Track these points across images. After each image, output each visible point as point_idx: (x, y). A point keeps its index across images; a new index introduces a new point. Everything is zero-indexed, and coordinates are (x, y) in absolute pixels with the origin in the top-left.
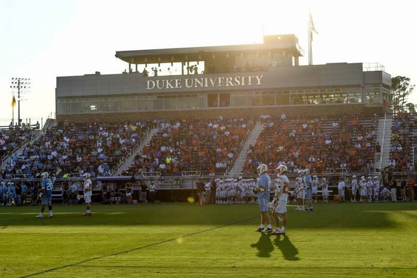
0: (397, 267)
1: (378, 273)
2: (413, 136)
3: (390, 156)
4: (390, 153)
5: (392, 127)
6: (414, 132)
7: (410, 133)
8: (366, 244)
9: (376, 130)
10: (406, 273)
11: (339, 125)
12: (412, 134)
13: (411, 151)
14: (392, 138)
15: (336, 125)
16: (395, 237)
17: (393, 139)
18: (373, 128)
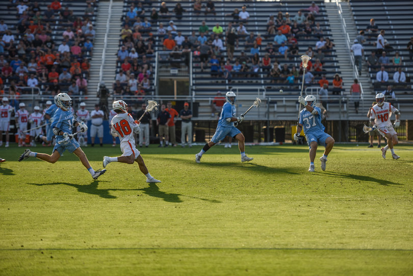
0: (62, 247)
1: (27, 257)
2: (157, 33)
3: (117, 67)
4: (118, 62)
5: (123, 16)
6: (158, 26)
7: (154, 28)
8: (30, 213)
9: (95, 21)
10: (71, 256)
11: (30, 10)
12: (156, 31)
13: (152, 59)
14: (121, 35)
15: (24, 10)
16: (83, 203)
17: (123, 37)
18: (87, 18)
